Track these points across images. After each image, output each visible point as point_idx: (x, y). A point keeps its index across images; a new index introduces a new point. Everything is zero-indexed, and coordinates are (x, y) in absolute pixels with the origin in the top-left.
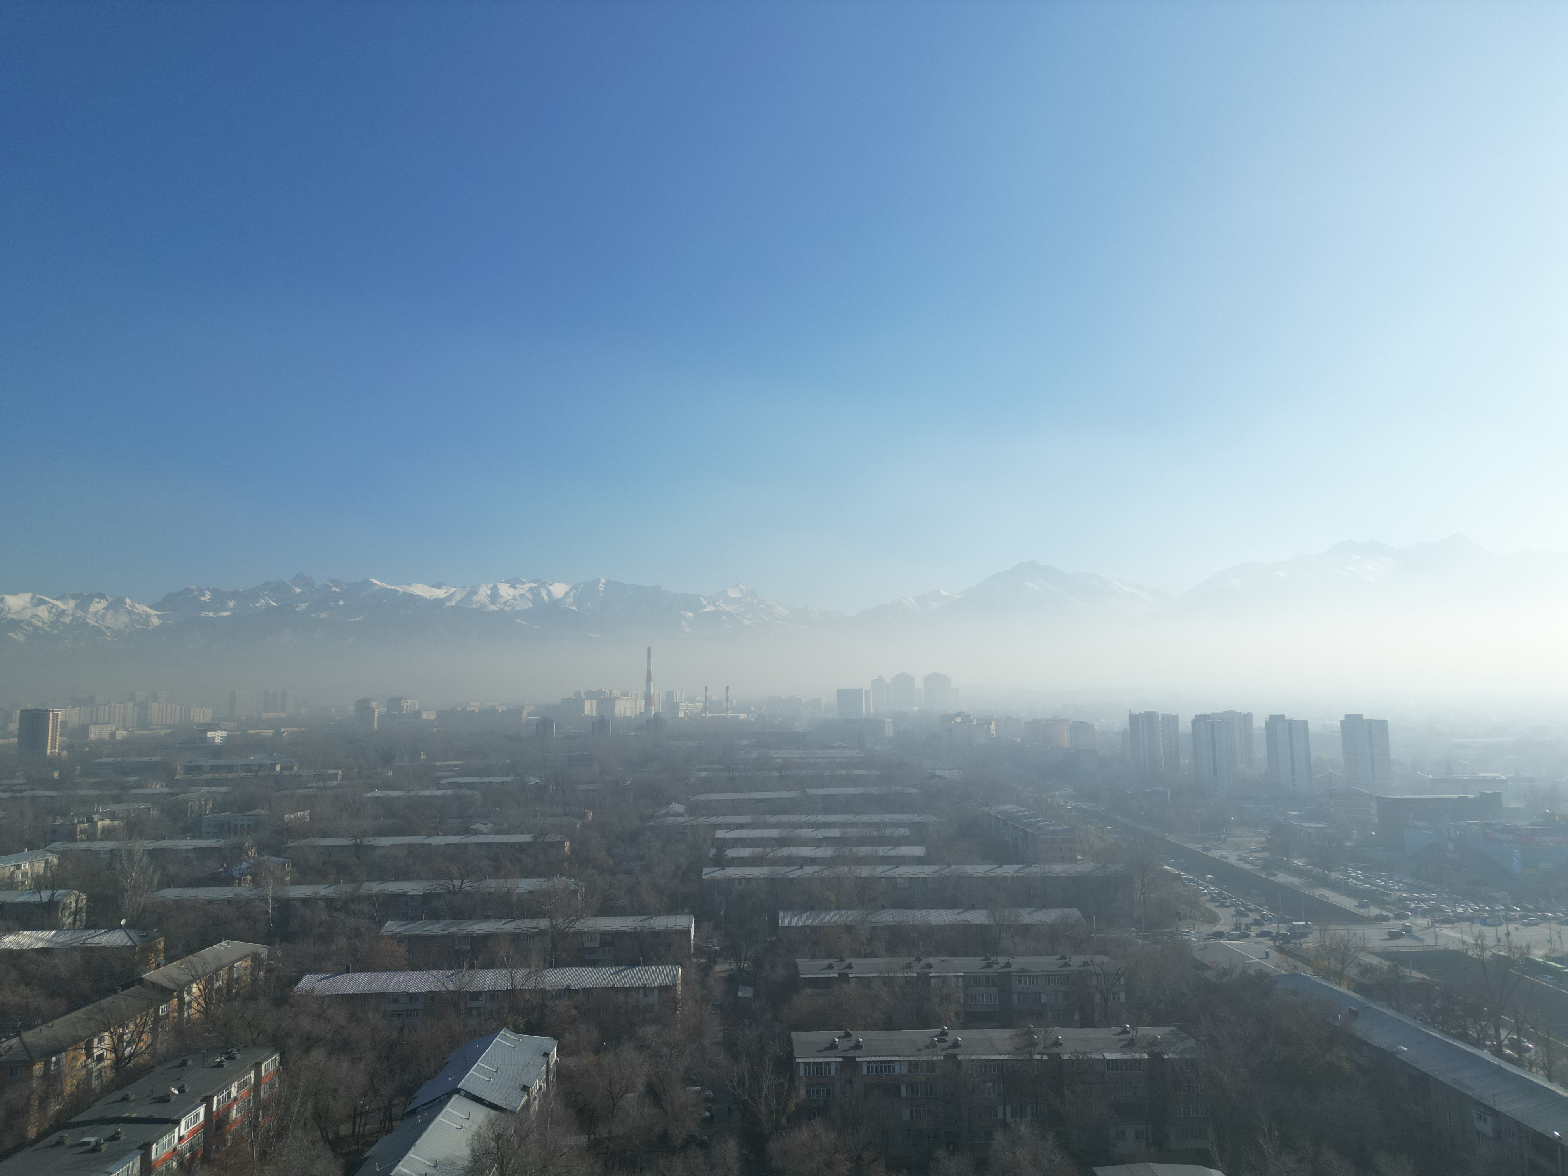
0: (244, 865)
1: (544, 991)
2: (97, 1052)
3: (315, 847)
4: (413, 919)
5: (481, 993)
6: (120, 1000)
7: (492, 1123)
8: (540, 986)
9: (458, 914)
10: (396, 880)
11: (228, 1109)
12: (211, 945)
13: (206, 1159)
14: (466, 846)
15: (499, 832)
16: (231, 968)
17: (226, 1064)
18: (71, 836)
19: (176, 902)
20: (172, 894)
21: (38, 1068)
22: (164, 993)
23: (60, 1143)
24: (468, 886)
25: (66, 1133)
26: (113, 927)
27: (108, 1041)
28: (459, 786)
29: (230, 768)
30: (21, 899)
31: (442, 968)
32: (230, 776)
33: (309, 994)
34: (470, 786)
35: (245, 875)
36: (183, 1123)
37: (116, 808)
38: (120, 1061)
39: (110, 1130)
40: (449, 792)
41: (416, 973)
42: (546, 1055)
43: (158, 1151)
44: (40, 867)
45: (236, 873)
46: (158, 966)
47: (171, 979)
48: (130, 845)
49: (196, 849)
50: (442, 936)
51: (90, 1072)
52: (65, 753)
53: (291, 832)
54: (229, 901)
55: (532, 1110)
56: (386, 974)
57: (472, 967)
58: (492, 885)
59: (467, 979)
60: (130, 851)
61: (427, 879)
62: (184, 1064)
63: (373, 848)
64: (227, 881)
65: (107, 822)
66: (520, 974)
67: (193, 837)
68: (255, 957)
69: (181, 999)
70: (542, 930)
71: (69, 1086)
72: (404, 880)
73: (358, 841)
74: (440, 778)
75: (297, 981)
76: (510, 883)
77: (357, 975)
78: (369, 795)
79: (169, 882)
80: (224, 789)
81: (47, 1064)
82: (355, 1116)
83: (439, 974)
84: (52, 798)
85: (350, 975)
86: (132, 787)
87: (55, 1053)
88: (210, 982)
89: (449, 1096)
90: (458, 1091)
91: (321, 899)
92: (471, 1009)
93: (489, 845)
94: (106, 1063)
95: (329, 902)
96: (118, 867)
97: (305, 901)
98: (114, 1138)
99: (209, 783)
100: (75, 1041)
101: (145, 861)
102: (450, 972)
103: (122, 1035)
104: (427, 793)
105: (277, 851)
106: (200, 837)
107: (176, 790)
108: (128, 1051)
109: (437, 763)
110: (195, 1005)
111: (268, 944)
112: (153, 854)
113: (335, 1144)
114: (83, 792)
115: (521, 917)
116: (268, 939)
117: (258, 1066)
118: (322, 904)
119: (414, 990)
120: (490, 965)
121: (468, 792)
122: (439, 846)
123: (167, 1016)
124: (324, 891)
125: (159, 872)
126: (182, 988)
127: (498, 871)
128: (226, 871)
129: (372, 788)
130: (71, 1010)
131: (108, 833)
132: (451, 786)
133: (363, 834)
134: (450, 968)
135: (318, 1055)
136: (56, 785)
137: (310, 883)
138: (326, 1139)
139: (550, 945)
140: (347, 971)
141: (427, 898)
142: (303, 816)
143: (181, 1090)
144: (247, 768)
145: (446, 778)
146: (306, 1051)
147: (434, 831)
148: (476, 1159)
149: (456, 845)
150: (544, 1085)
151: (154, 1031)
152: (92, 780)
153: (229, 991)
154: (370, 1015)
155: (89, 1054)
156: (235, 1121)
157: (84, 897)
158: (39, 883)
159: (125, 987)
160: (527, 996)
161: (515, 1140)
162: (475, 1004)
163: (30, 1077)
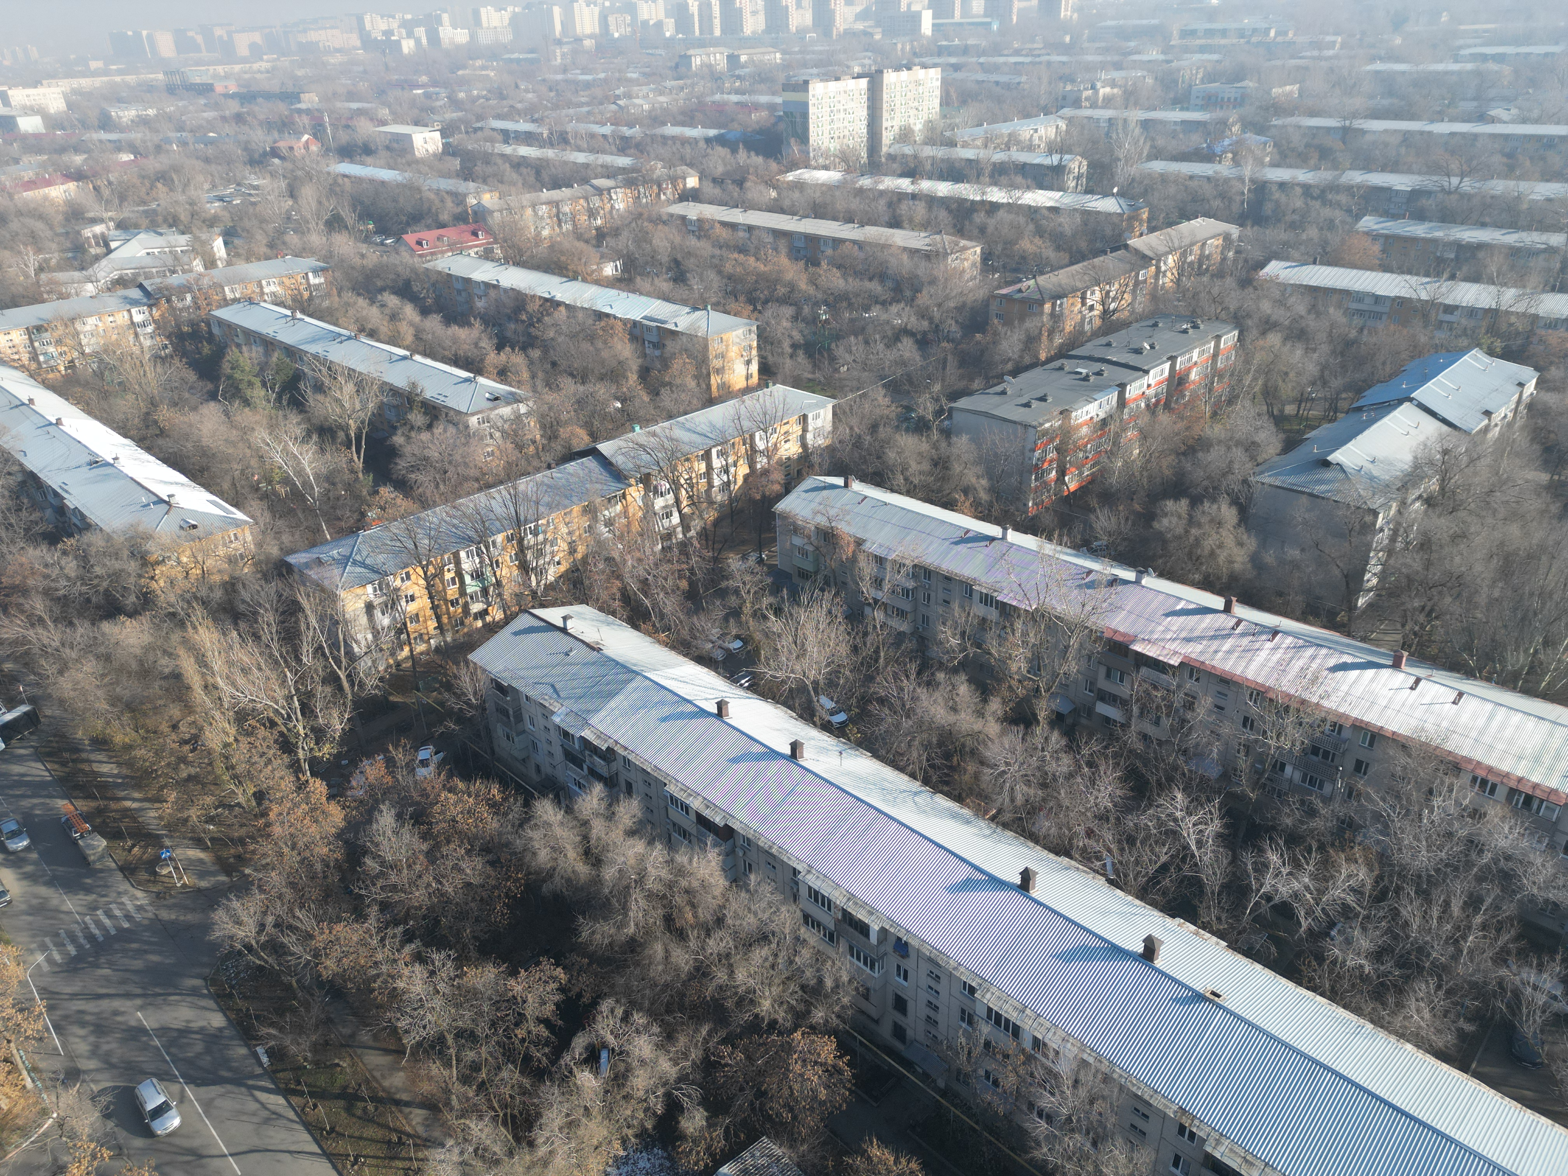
0: (1227, 142)
1: (1536, 317)
2: (1089, 302)
3: (1300, 127)
4: (1394, 217)
5: (1457, 307)
6: (1108, 261)
7: (1442, 438)
8: (1532, 311)
9: (1447, 217)
10: (1383, 171)
11: (1190, 369)
12: (1189, 220)
13: (1167, 406)
14: (1476, 136)
15: (1524, 121)
16: (1204, 244)
17: (1191, 331)
18: (1077, 103)
19: (1162, 175)
20: (1158, 166)
21: (1047, 307)
22: (1145, 260)
23: (1061, 368)
24: (1467, 185)
25: (1065, 361)
26: (1106, 194)
27: (1098, 296)
28: (1484, 58)
29: (1224, 33)
30: (1037, 161)
31: (1417, 274)
32: (1223, 42)
33: (1272, 281)
34: (1500, 58)
35: (1226, 152)
36: (1152, 372)
37: (1117, 75)
38: (1105, 312)
39: (1097, 367)
40: (1469, 66)
41: (1387, 275)
42: (1521, 385)
43: (1133, 390)
44: (1051, 132)
45: (1218, 150)
46: (1141, 235)
47: (1151, 248)
48: (1126, 114)
49: (1183, 122)
50: (1423, 239)
51: (1083, 318)
52: (1075, 16)
53: (1277, 108)
54: (1209, 179)
55: (1490, 435)
56: (1355, 271)
57: (1452, 277)
58: (1499, 186)
59: (1444, 289)
60: (1125, 120)
61: (1419, 173)
62: (1155, 325)
63: (1363, 132)
64: (1209, 157)
65: (1108, 90)
66: (1510, 294)
67: (1182, 109)
68: (1227, 237)
69: (1158, 268)
70: (1552, 248)
71: (1069, 326)
72: (1392, 172)
73: (1347, 123)
74: (1461, 47)
75: (1262, 265)
76: (1523, 186)
77: (1324, 268)
78: (1369, 68)
79: (1156, 154)
80: (1215, 57)
81: (1054, 305)
82: (1301, 399)
83: (1413, 280)
84: (1064, 63)
85: (1317, 267)
86: (1131, 53)
87: (1060, 297)
88: (1184, 255)
89: (1400, 402)
90: (1411, 400)
91: (1298, 184)
92: (1441, 322)
93: (1507, 137)
94: (1096, 313)
95: (1307, 189)
96: (1114, 136)
97: (1282, 185)
98: (1099, 373)
99: (1202, 49)
100: (1074, 290)
101: (1137, 131)
102: (1427, 280)
103: (1108, 292)
104: (1440, 67)
105: (1260, 129)
106: (1187, 109)
107: (1169, 57)
108: (1113, 306)
109: (1462, 27)
110: (1169, 274)
111: (1241, 225)
112: (1146, 124)
113: (1279, 420)
114: (1090, 58)
115: (1528, 228)
116: (1241, 220)
117: (1218, 338)
118: (1298, 190)
119: (1380, 293)
120: (1475, 278)
121: (1492, 66)
122: (1442, 135)
123: (1145, 281)
124: (1303, 176)
125: (1148, 144)
126: (1160, 258)
127: (1510, 171)
128: (1209, 147)
129: (1373, 59)
130: (1072, 264)
131: (1108, 102)
132: (1474, 57)
133: (1354, 115)
134: (1427, 275)
135: (1274, 339)
136: (1066, 49)
137: (1290, 166)
138: (1271, 414)
139: (1558, 265)
140: (1314, 263)
141: (1415, 194)
142: (1291, 92)
143: (1152, 347)
144: (1241, 33)
145: (1469, 46)
146: (1264, 333)
147: (1439, 116)
148: (1417, 466)
149: (1463, 135)
150: (1510, 415)
151: (1134, 292)
152: (1097, 45)
153: (1200, 266)
154: (1331, 310)
155: (1084, 304)
156: (1194, 382)
157: (1085, 163)
158: (1052, 149)
159: (1114, 249)
160: (1513, 319)
161: (1465, 459)
162: (1448, 318)
163: (1042, 313)
